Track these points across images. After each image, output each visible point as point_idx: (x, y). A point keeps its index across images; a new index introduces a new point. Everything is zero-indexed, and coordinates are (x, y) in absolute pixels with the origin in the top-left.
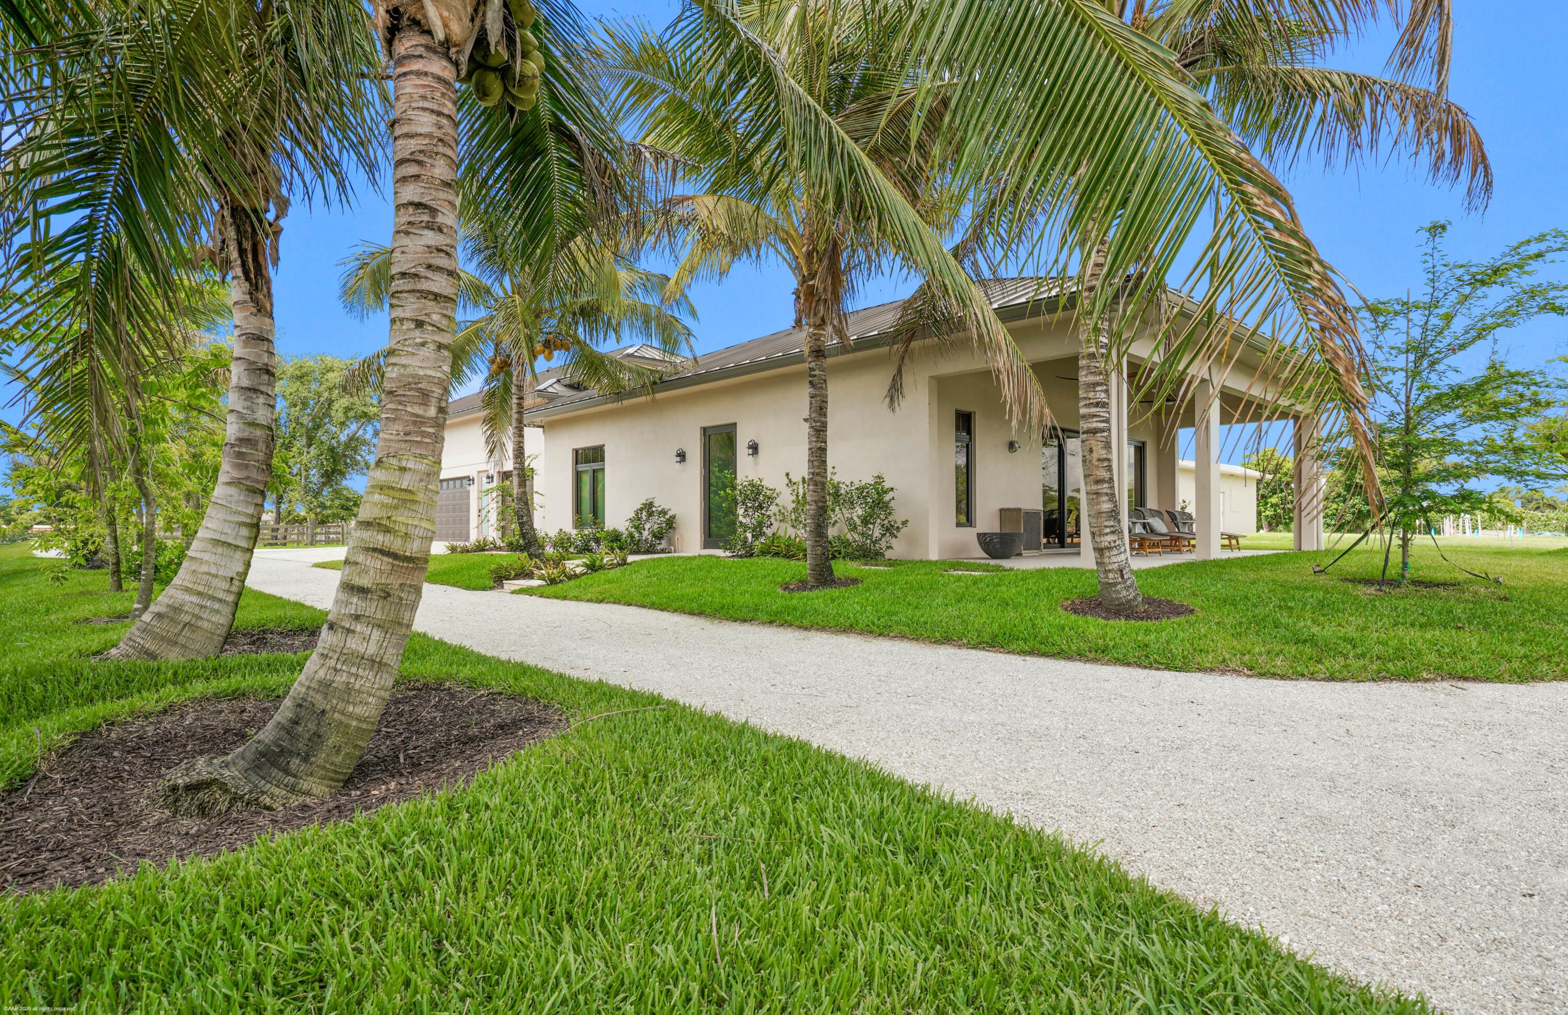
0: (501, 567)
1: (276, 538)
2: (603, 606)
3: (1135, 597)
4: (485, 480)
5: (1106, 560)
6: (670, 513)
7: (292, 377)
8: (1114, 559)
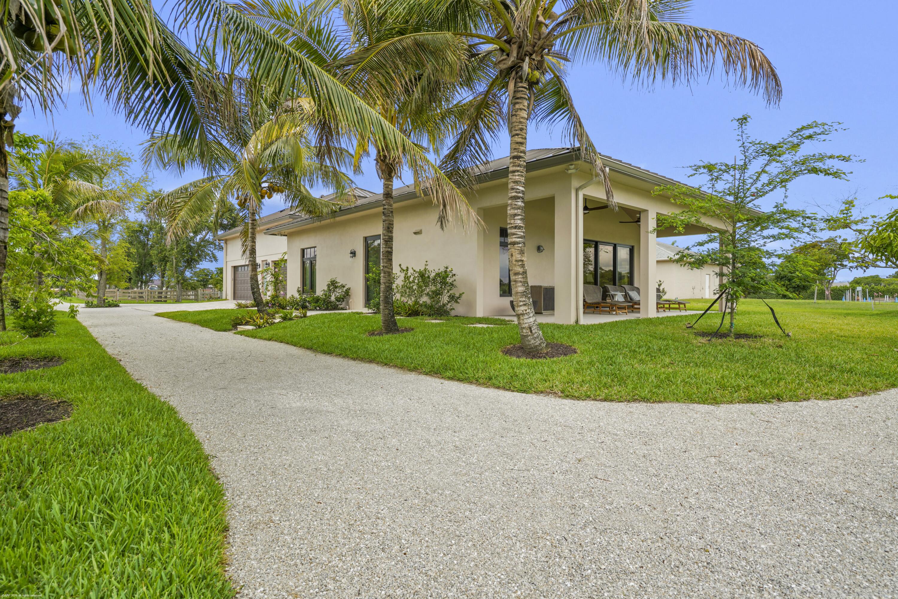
0: (237, 318)
1: (161, 297)
2: (270, 342)
3: (540, 344)
4: (265, 266)
5: (522, 321)
6: (347, 287)
8: (526, 321)
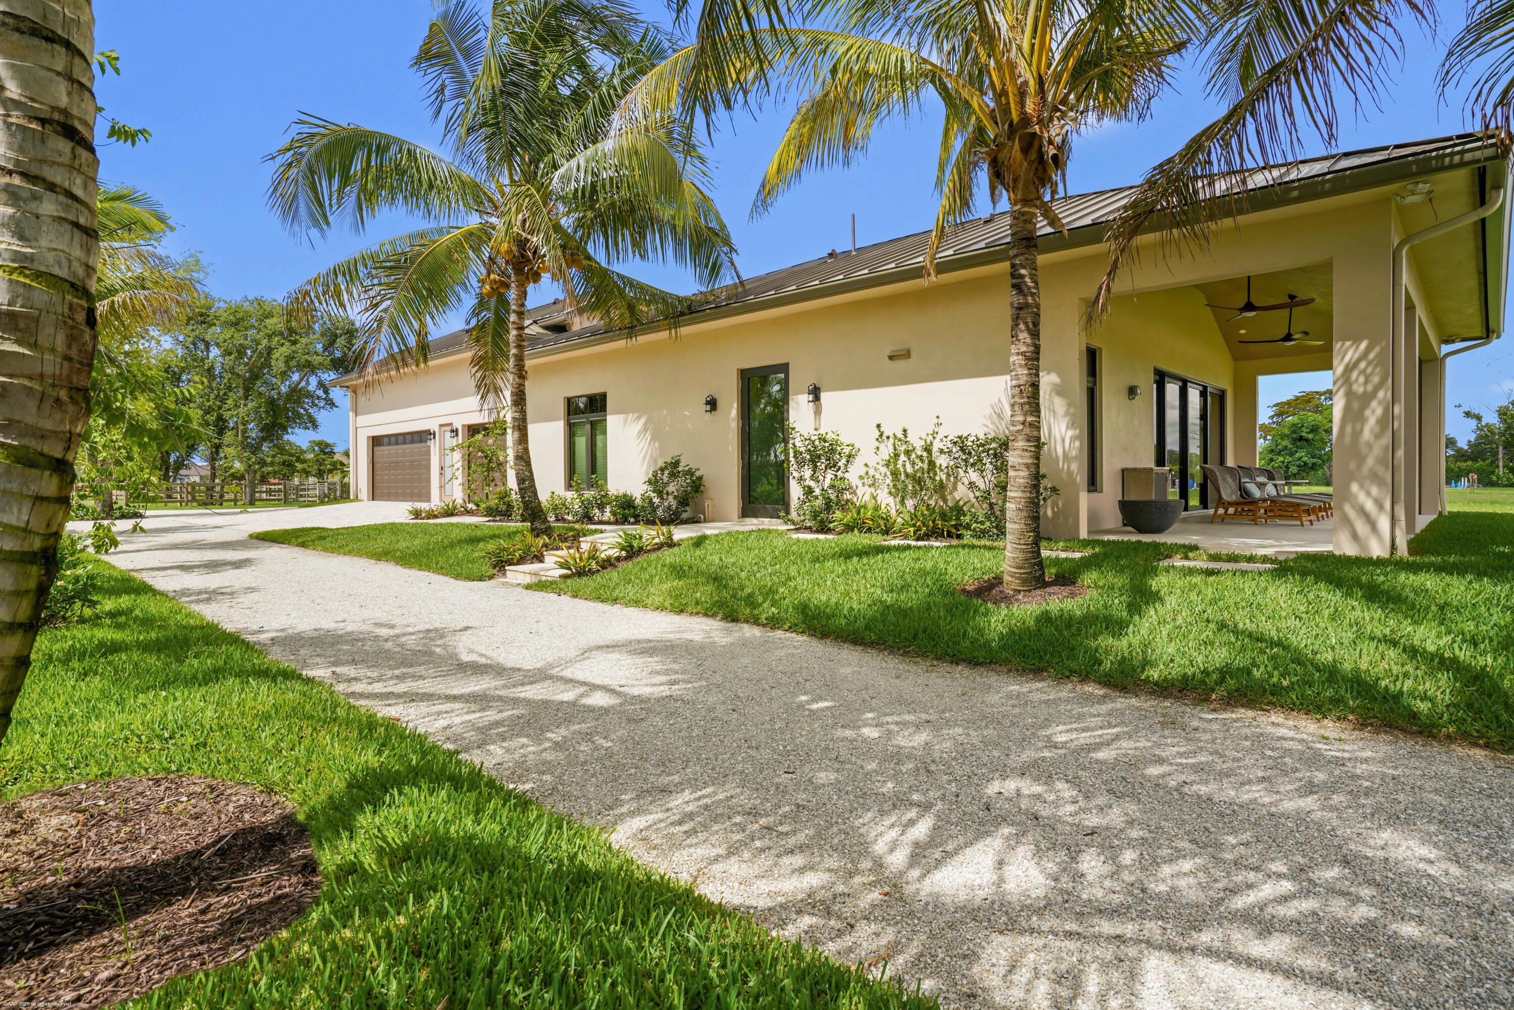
4: (448, 434)
6: (698, 474)
7: (226, 322)
